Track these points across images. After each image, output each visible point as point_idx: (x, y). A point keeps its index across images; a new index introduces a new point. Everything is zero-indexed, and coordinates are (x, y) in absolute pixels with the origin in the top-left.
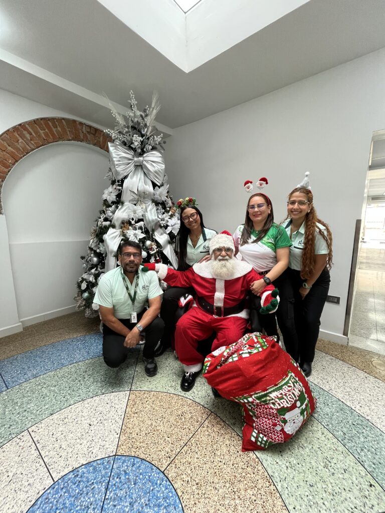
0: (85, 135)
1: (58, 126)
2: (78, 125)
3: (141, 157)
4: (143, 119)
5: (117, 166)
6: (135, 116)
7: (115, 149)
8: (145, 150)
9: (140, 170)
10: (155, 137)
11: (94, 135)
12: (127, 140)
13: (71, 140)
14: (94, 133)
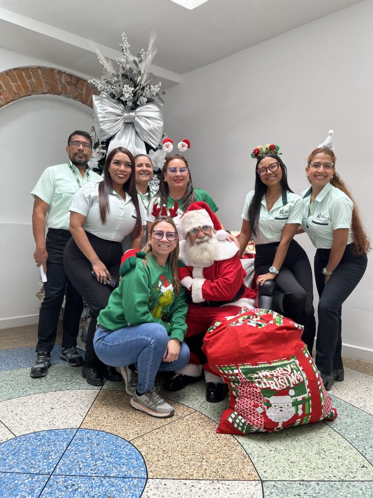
0: (64, 87)
1: (32, 77)
2: (57, 75)
3: (132, 112)
4: (137, 65)
5: (101, 124)
6: (127, 62)
7: (101, 103)
8: (138, 103)
9: (131, 129)
10: (152, 86)
11: (75, 86)
12: (116, 92)
13: (47, 93)
14: (75, 84)
